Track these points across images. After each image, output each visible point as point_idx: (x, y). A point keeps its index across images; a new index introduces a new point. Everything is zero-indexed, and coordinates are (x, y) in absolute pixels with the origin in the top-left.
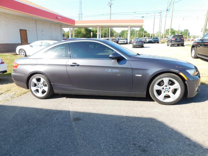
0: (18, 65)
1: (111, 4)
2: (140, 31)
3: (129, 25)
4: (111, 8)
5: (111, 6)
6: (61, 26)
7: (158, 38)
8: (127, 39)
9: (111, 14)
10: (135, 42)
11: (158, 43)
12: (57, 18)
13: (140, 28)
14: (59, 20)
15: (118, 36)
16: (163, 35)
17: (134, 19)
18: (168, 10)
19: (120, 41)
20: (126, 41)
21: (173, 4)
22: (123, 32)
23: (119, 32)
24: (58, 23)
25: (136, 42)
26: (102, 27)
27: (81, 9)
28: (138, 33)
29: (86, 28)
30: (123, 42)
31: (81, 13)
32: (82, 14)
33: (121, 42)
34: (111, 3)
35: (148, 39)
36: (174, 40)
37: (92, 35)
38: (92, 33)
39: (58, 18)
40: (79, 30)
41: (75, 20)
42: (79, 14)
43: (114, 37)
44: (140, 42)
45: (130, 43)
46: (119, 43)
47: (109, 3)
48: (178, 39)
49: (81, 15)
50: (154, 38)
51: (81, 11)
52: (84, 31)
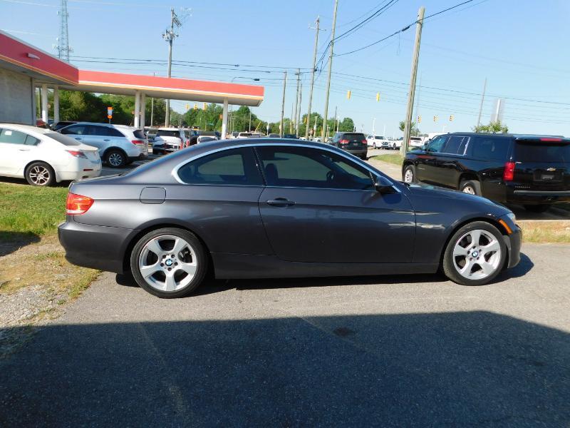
0: (92, 201)
1: (172, 36)
2: (239, 112)
3: (227, 98)
4: (171, 45)
5: (171, 42)
6: (31, 80)
9: (172, 62)
12: (27, 55)
13: (240, 106)
14: (32, 62)
17: (234, 83)
18: (316, 70)
21: (331, 57)
23: (182, 114)
24: (24, 72)
27: (65, 34)
29: (86, 93)
32: (69, 50)
34: (171, 33)
36: (345, 144)
37: (110, 116)
38: (110, 111)
39: (30, 55)
40: (64, 98)
41: (79, 69)
42: (60, 50)
43: (181, 126)
47: (167, 32)
48: (356, 142)
51: (65, 42)
52: (82, 102)
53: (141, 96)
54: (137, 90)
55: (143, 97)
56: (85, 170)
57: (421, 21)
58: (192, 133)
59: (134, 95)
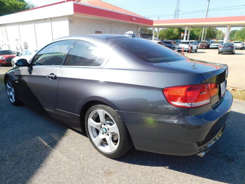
3: (229, 24)
14: (134, 21)
19: (212, 44)
25: (223, 47)
26: (191, 27)
27: (178, 5)
30: (216, 46)
31: (177, 10)
32: (179, 11)
38: (182, 34)
40: (171, 30)
42: (176, 11)
44: (229, 46)
46: (210, 47)
49: (177, 12)
51: (178, 8)
54: (186, 25)
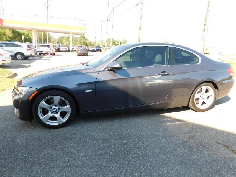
2: (80, 38)
3: (71, 32)
5: (47, 8)
7: (101, 46)
8: (69, 47)
9: (48, 17)
10: (79, 49)
11: (101, 51)
15: (56, 42)
16: (105, 44)
20: (68, 49)
22: (62, 39)
26: (38, 31)
28: (78, 40)
33: (62, 49)
34: (47, 4)
35: (91, 47)
37: (23, 39)
43: (51, 43)
44: (84, 50)
45: (72, 51)
46: (60, 50)
47: (45, 3)
50: (96, 47)
52: (11, 33)
53: (35, 31)
54: (33, 29)
55: (36, 31)
56: (3, 61)
57: (142, 2)
58: (58, 46)
59: (32, 31)
